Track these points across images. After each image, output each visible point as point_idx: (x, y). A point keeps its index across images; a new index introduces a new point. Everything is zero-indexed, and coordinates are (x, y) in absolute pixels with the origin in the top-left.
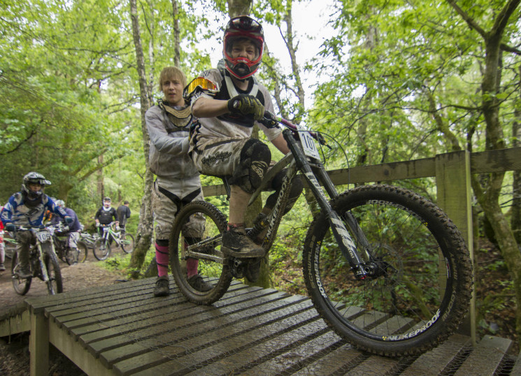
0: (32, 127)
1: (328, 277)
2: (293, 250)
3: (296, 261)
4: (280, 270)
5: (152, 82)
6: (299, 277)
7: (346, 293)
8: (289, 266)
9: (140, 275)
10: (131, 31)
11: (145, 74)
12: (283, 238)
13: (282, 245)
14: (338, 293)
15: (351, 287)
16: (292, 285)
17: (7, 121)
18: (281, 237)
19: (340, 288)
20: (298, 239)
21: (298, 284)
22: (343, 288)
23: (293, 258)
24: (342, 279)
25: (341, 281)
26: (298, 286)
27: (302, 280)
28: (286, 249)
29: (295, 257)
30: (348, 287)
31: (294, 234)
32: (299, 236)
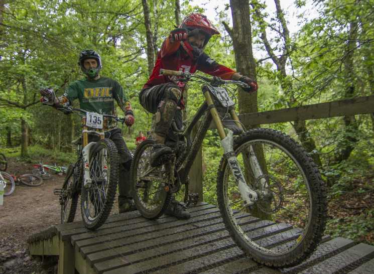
0: (65, 77)
2: (284, 177)
3: (287, 188)
5: (156, 34)
6: (292, 203)
7: (342, 221)
9: (150, 199)
11: (151, 28)
12: (272, 166)
15: (346, 215)
16: (285, 211)
18: (270, 165)
19: (335, 216)
20: (288, 167)
21: (291, 210)
22: (338, 216)
23: (284, 185)
24: (336, 207)
25: (335, 209)
26: (291, 212)
27: (295, 207)
28: (277, 176)
29: (286, 185)
30: (343, 215)
31: (283, 162)
32: (289, 164)
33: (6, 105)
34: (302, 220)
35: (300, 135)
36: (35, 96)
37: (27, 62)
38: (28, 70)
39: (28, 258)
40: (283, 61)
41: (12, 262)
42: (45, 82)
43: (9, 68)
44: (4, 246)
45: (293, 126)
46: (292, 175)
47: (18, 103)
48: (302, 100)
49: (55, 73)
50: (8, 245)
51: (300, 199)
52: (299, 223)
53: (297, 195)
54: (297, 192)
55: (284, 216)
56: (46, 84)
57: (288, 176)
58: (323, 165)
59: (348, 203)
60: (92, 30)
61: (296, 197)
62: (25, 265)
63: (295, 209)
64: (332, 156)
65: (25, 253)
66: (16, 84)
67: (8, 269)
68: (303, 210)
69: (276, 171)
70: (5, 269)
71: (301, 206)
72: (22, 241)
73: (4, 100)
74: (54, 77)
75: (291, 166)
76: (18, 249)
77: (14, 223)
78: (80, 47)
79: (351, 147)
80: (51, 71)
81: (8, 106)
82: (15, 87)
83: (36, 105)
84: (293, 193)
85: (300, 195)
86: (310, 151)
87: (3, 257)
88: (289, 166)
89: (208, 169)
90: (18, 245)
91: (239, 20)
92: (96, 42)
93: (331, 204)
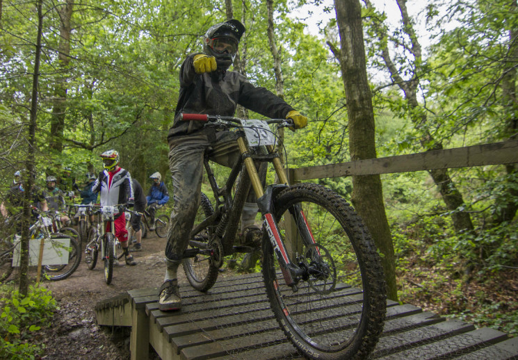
0: (138, 112)
1: (472, 283)
2: (418, 243)
3: (423, 258)
4: (403, 269)
6: (431, 279)
7: (504, 307)
8: (414, 264)
10: (225, 11)
12: (402, 227)
13: (402, 236)
14: (492, 307)
15: (511, 300)
17: (119, 108)
18: (399, 226)
19: (494, 300)
20: (424, 229)
21: (429, 289)
22: (499, 301)
23: (419, 254)
24: (496, 288)
25: (494, 291)
26: (429, 292)
27: (434, 285)
28: (408, 241)
29: (421, 253)
30: (506, 300)
31: (417, 221)
32: (425, 224)
33: (72, 146)
34: (445, 304)
35: (440, 186)
36: (103, 135)
37: (96, 96)
38: (96, 105)
39: (95, 328)
40: (412, 85)
41: (78, 332)
42: (115, 118)
43: (76, 103)
44: (69, 312)
45: (430, 173)
46: (430, 241)
47: (85, 144)
48: (441, 138)
49: (126, 108)
50: (73, 311)
51: (442, 275)
52: (441, 307)
53: (438, 268)
54: (438, 264)
55: (418, 297)
56: (116, 121)
57: (424, 241)
58: (476, 227)
59: (514, 283)
60: (168, 55)
61: (436, 271)
62: (92, 337)
63: (436, 288)
64: (488, 215)
65: (92, 323)
66: (82, 121)
67: (74, 340)
68: (447, 289)
69: (406, 234)
70: (70, 340)
71: (444, 285)
72: (89, 308)
73: (70, 140)
74: (124, 113)
75: (429, 227)
76: (85, 317)
77: (80, 286)
78: (155, 76)
79: (515, 203)
80: (121, 105)
81: (75, 147)
82: (81, 125)
83: (103, 146)
84: (432, 266)
85: (442, 268)
86: (455, 208)
87: (68, 325)
88: (426, 227)
89: (313, 229)
90: (84, 312)
91: (348, 39)
92: (172, 69)
93: (488, 283)
